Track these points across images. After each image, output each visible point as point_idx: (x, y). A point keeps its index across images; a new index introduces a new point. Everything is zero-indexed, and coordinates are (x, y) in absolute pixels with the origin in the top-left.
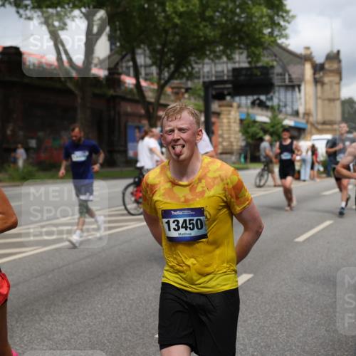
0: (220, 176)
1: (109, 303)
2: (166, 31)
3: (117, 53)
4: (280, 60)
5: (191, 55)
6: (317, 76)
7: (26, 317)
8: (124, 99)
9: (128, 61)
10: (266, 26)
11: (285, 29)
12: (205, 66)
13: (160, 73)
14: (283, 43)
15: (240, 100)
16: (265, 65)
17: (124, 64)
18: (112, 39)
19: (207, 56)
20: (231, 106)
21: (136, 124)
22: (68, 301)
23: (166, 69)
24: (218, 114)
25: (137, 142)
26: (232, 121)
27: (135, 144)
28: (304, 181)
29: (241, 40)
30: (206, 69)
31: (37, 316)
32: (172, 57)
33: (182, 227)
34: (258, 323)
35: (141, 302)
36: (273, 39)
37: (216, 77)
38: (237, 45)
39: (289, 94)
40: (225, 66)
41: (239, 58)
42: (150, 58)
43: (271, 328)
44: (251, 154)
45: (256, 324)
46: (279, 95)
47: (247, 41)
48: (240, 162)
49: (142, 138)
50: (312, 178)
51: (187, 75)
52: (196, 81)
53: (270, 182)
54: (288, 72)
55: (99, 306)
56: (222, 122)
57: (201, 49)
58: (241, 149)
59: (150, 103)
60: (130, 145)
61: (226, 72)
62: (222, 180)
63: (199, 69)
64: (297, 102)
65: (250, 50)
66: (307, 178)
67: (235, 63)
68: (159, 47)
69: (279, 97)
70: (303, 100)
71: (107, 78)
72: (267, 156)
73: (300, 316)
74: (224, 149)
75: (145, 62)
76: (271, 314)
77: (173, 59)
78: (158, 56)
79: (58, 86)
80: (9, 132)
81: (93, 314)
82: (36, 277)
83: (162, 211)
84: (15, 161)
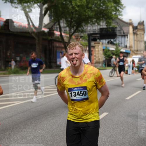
0: (93, 73)
1: (49, 124)
2: (72, 13)
3: (52, 22)
4: (119, 25)
5: (82, 23)
6: (135, 31)
7: (15, 130)
8: (55, 41)
9: (57, 25)
10: (114, 11)
11: (121, 12)
12: (89, 27)
13: (70, 30)
14: (120, 18)
15: (103, 41)
16: (113, 27)
17: (55, 26)
18: (50, 16)
19: (89, 23)
20: (99, 44)
22: (33, 123)
23: (72, 29)
24: (94, 47)
25: (61, 58)
26: (100, 49)
27: (60, 59)
28: (129, 74)
29: (103, 17)
30: (89, 28)
31: (20, 130)
32: (75, 23)
33: (77, 95)
35: (62, 124)
36: (116, 16)
37: (93, 32)
38: (101, 19)
39: (123, 39)
40: (96, 27)
41: (103, 24)
42: (66, 24)
43: (116, 135)
44: (108, 63)
45: (109, 133)
46: (119, 39)
47: (106, 17)
48: (103, 67)
49: (63, 57)
50: (133, 73)
51: (81, 31)
52: (85, 33)
53: (115, 75)
54: (123, 30)
55: (45, 125)
56: (95, 50)
57: (87, 20)
58: (103, 61)
59: (66, 42)
60: (58, 60)
61: (97, 30)
62: (94, 74)
63: (86, 28)
64: (126, 42)
65: (107, 21)
66: (131, 73)
67: (100, 26)
68: (69, 19)
69: (119, 40)
70: (129, 41)
71: (48, 32)
72: (114, 64)
73: (128, 130)
74: (96, 61)
75: (64, 25)
76: (116, 129)
77: (75, 24)
78: (69, 23)
79: (28, 35)
80: (8, 54)
81: (43, 129)
82: (20, 114)
83: (68, 88)
84: (11, 66)
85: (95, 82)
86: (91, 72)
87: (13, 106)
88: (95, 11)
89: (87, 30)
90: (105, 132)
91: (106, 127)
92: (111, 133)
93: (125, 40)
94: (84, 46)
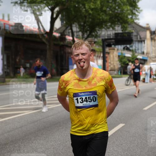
0: (104, 76)
1: (62, 136)
2: (85, 17)
3: (64, 26)
4: (136, 29)
5: (96, 27)
6: (152, 37)
7: (25, 141)
9: (69, 30)
10: (129, 14)
11: (138, 16)
13: (83, 35)
15: (118, 47)
16: (129, 32)
17: (67, 31)
18: (62, 20)
19: (104, 28)
20: (114, 49)
22: (44, 134)
23: (86, 33)
24: (109, 53)
26: (115, 56)
27: (72, 66)
29: (119, 21)
30: (103, 33)
31: (30, 141)
32: (89, 28)
33: (85, 101)
34: (127, 145)
36: (132, 20)
37: (108, 37)
38: (116, 23)
39: (140, 44)
40: (111, 32)
41: (118, 28)
42: (79, 28)
43: (133, 148)
44: (123, 71)
47: (121, 21)
50: (150, 82)
51: (95, 36)
52: (99, 38)
54: (139, 35)
55: (57, 137)
56: (110, 57)
57: (101, 24)
60: (70, 66)
61: (112, 34)
63: (100, 33)
64: (143, 48)
65: (122, 25)
66: (148, 82)
67: (116, 30)
68: (82, 23)
69: (135, 46)
70: (146, 47)
74: (111, 68)
75: (76, 30)
76: (133, 142)
78: (82, 27)
79: (39, 40)
80: (17, 60)
81: (55, 141)
82: (30, 124)
83: (73, 93)
84: (19, 73)
85: (106, 87)
88: (110, 15)
89: (101, 35)
90: (121, 145)
91: (122, 140)
93: (142, 45)
94: (98, 52)
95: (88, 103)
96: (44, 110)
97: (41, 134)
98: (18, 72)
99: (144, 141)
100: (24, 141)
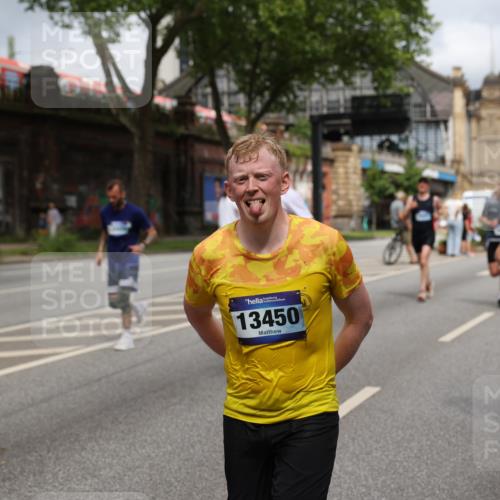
0: (323, 243)
1: (177, 426)
2: (258, 45)
3: (190, 74)
4: (419, 85)
5: (293, 78)
6: (471, 108)
7: (61, 445)
8: (199, 139)
9: (206, 86)
10: (400, 37)
11: (426, 41)
12: (313, 93)
13: (250, 104)
14: (422, 61)
15: (362, 141)
16: (397, 92)
17: (200, 91)
18: (182, 55)
19: (316, 80)
20: (349, 149)
21: (216, 174)
22: (120, 423)
23: (258, 98)
24: (331, 161)
25: (218, 200)
26: (351, 170)
27: (214, 203)
28: (453, 256)
29: (364, 57)
30: (315, 97)
31: (77, 444)
32: (268, 80)
34: (387, 456)
36: (409, 56)
37: (329, 109)
38: (357, 64)
39: (431, 133)
40: (341, 94)
41: (362, 82)
42: (236, 82)
43: (405, 464)
44: (378, 217)
45: (384, 457)
46: (418, 134)
47: (372, 58)
49: (225, 194)
50: (464, 252)
51: (288, 106)
52: (300, 114)
53: (405, 257)
54: (430, 102)
55: (164, 430)
56: (336, 173)
57: (308, 69)
60: (208, 204)
61: (342, 102)
63: (305, 98)
64: (442, 143)
65: (376, 72)
66: (457, 252)
67: (355, 89)
68: (248, 67)
69: (416, 137)
70: (451, 142)
71: (176, 111)
73: (447, 446)
74: (339, 210)
75: (229, 87)
76: (405, 444)
77: (268, 84)
78: (247, 79)
79: (108, 120)
80: (38, 185)
81: (155, 441)
82: (76, 388)
83: (230, 299)
84: (45, 226)
85: (330, 276)
86: (317, 241)
87: (53, 363)
88: (337, 37)
89: (308, 104)
90: (368, 454)
91: (371, 438)
92: (390, 457)
93: (439, 136)
94: (298, 157)
95: (276, 327)
96: (124, 344)
97: (113, 422)
98: (41, 222)
99: (440, 442)
100: (57, 443)
